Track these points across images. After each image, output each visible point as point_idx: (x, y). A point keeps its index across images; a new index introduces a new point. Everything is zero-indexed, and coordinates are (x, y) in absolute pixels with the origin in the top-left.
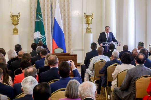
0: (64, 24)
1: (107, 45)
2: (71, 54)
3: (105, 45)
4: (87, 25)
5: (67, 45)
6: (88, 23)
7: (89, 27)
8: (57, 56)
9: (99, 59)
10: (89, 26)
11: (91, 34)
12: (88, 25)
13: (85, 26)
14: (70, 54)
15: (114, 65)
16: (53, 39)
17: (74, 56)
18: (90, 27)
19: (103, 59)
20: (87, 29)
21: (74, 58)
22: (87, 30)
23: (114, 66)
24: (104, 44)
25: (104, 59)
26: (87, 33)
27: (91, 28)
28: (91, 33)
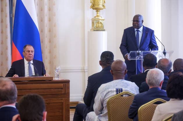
0: (41, 10)
1: (140, 58)
2: (56, 79)
3: (137, 58)
4: (95, 11)
5: (47, 58)
6: (96, 7)
7: (98, 16)
8: (16, 84)
9: (115, 89)
10: (98, 14)
11: (103, 32)
12: (97, 11)
13: (90, 14)
14: (54, 79)
15: (154, 103)
16: (14, 45)
17: (62, 85)
18: (102, 15)
19: (124, 89)
20: (95, 22)
21: (62, 88)
22: (93, 23)
23: (155, 105)
24: (133, 56)
25: (126, 89)
26: (94, 30)
27: (103, 18)
28: (104, 30)
